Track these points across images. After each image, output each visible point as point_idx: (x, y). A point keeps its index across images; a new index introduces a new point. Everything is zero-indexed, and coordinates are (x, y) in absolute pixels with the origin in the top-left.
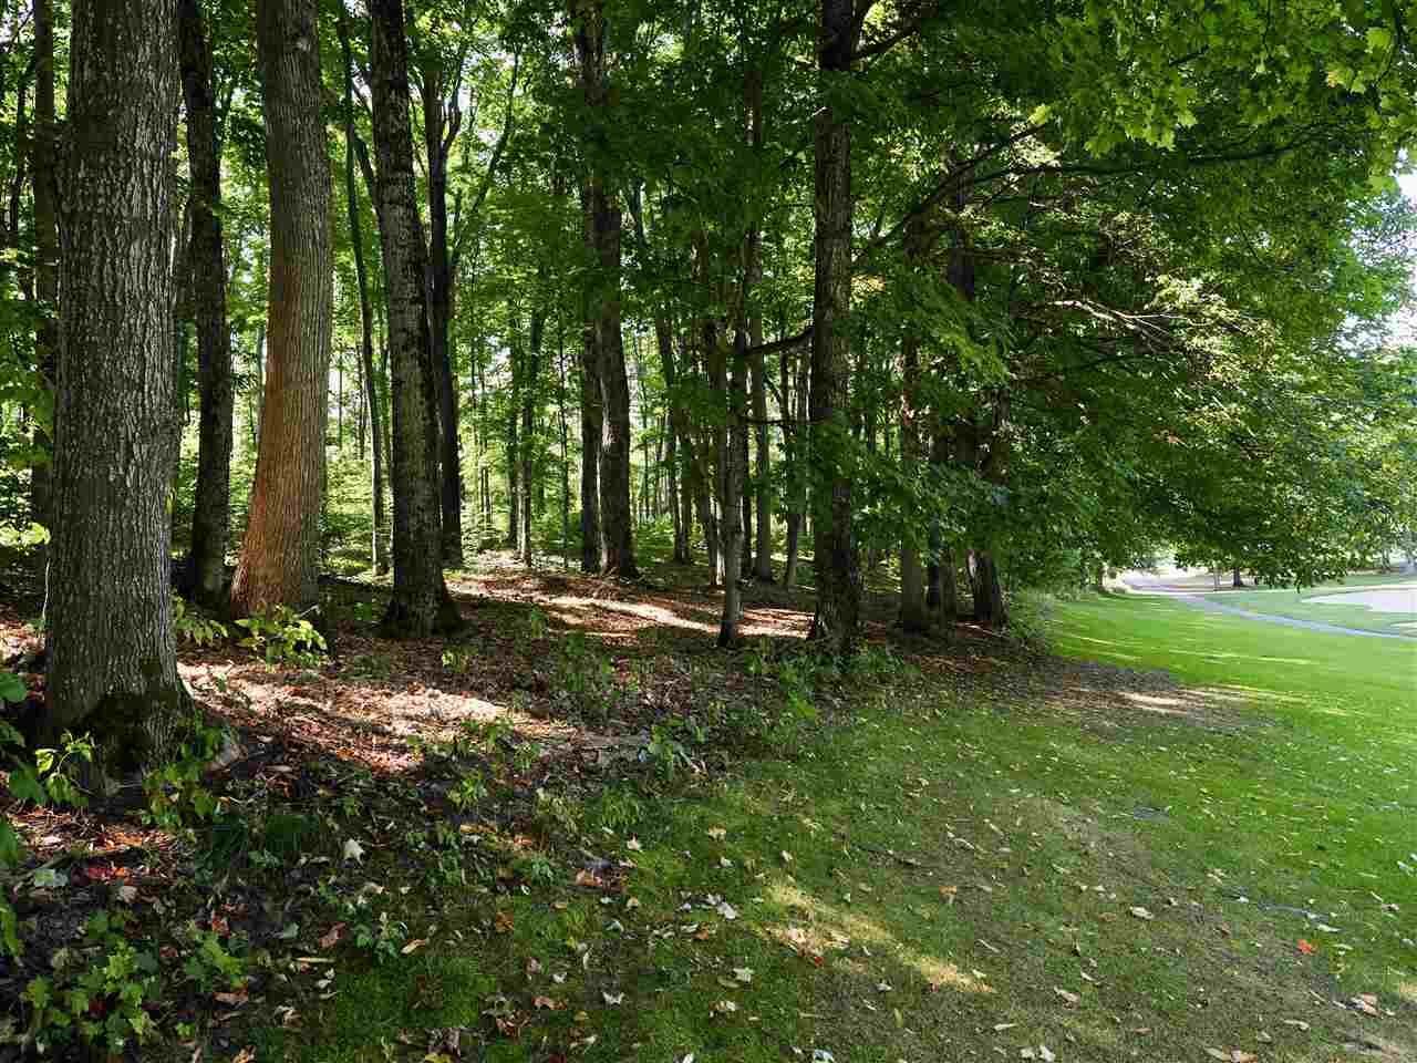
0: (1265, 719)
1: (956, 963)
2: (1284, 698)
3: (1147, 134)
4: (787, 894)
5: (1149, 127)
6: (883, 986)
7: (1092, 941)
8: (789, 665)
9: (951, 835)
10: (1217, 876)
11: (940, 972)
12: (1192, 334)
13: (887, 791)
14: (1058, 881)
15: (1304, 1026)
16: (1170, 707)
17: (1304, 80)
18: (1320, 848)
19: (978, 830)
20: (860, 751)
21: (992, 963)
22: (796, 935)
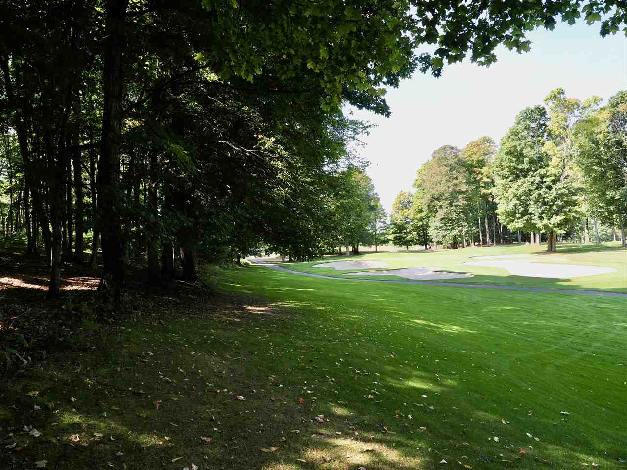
0: (296, 313)
1: (157, 435)
2: (304, 304)
3: (243, 74)
4: (71, 418)
5: (244, 72)
6: (119, 453)
7: (219, 413)
8: (85, 304)
9: (161, 377)
10: (272, 378)
11: (149, 440)
12: (271, 159)
13: (132, 360)
14: (208, 390)
15: (298, 431)
16: (262, 311)
17: (299, 65)
18: (311, 361)
19: (175, 372)
20: (119, 343)
21: (174, 432)
22: (75, 438)
